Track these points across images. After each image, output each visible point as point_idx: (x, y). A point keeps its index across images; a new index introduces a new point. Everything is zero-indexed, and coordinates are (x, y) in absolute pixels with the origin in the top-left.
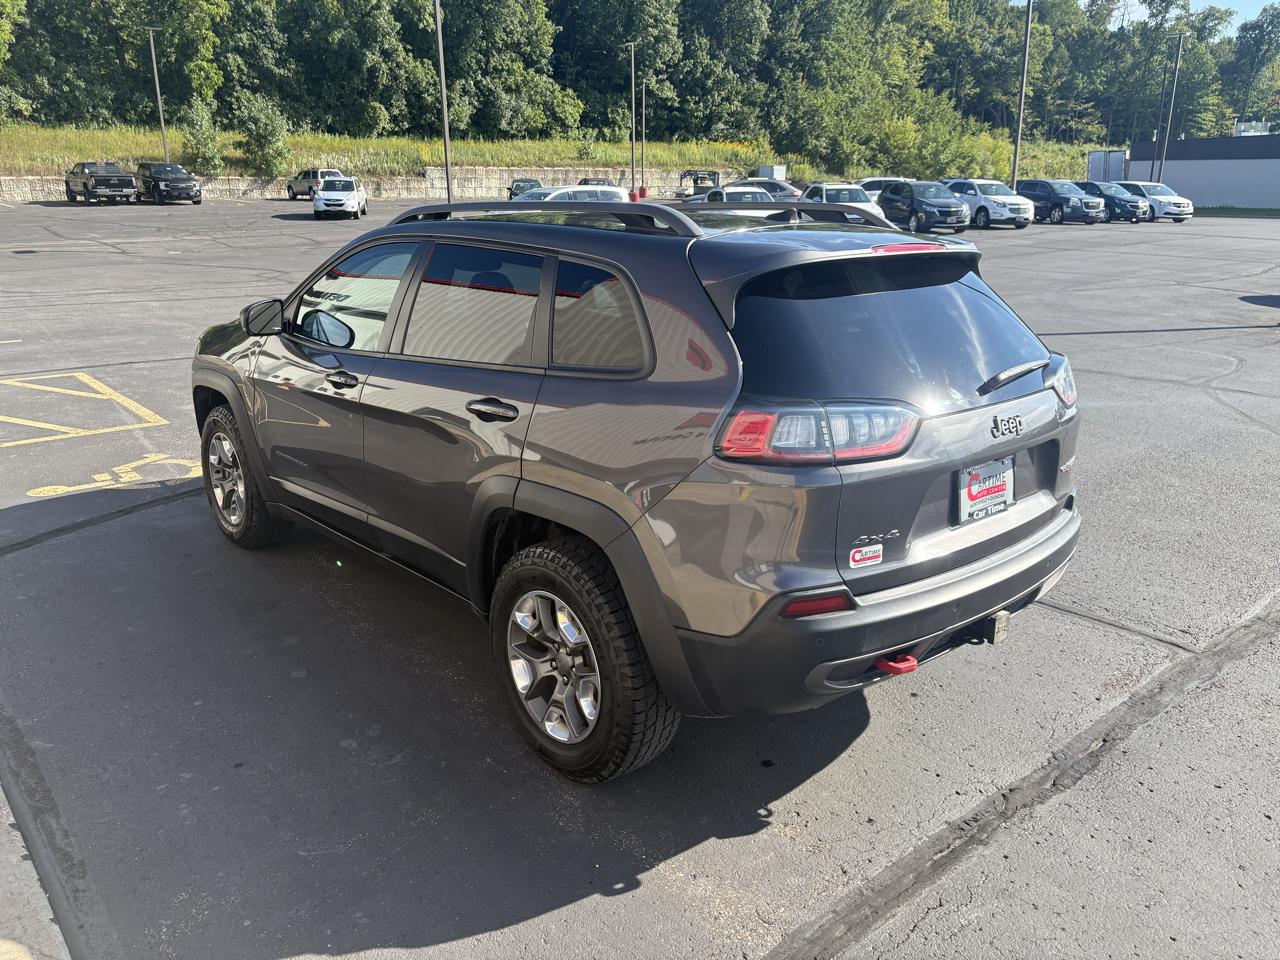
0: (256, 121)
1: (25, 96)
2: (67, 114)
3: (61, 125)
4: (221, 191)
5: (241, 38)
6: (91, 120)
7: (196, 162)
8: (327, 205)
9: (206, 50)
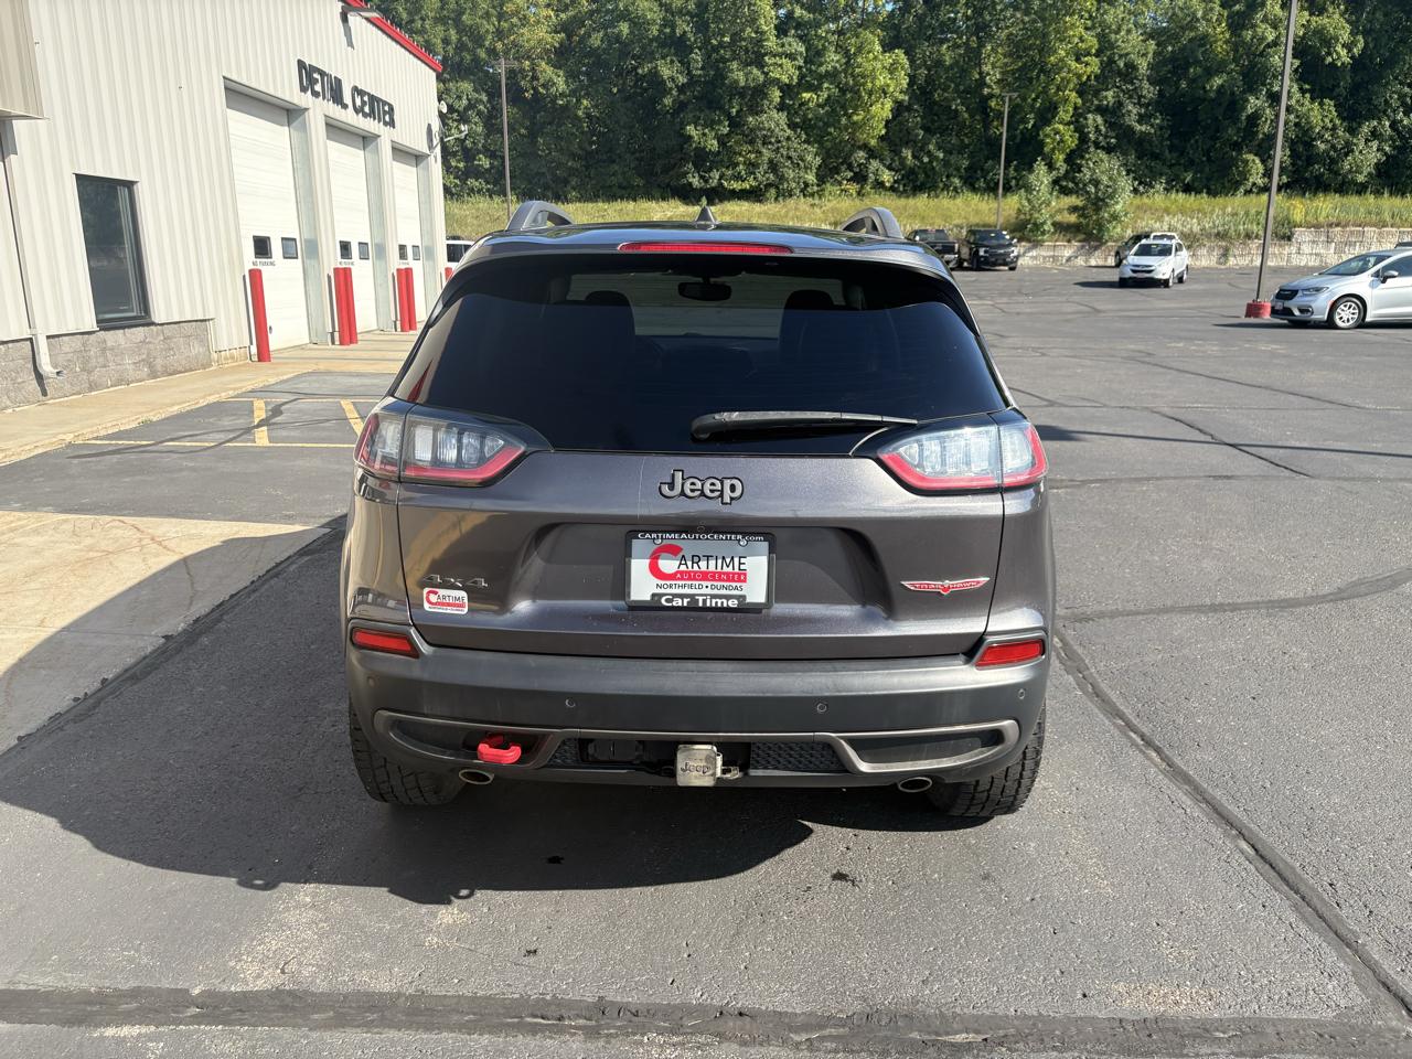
0: (1096, 183)
1: (890, 168)
2: (923, 184)
3: (914, 195)
4: (1044, 258)
5: (1106, 97)
6: (943, 190)
7: (1026, 230)
8: (1134, 271)
9: (1065, 113)
